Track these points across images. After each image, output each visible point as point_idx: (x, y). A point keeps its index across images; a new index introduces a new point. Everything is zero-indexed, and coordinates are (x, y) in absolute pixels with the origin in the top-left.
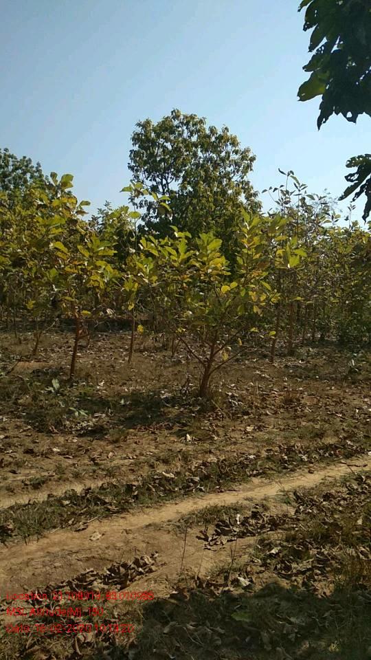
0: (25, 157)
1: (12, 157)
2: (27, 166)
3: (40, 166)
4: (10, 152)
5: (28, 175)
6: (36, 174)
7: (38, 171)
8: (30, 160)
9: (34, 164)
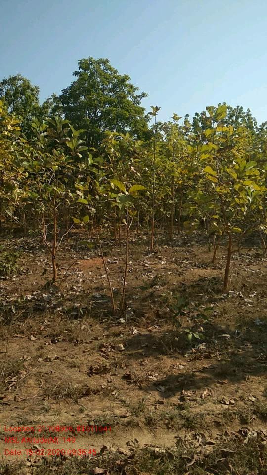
0: (238, 107)
1: (229, 108)
2: (239, 113)
3: (250, 111)
4: (228, 105)
5: (240, 120)
6: (246, 118)
7: (248, 115)
8: (242, 108)
9: (245, 110)
